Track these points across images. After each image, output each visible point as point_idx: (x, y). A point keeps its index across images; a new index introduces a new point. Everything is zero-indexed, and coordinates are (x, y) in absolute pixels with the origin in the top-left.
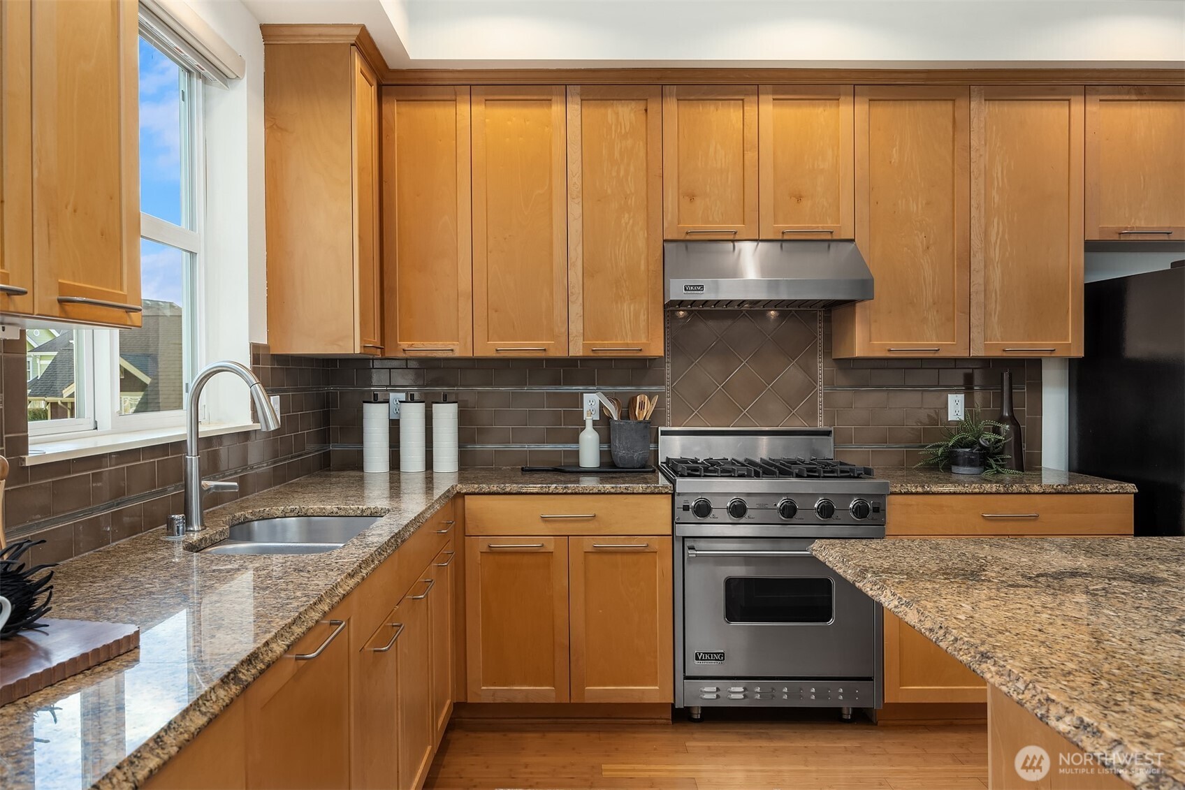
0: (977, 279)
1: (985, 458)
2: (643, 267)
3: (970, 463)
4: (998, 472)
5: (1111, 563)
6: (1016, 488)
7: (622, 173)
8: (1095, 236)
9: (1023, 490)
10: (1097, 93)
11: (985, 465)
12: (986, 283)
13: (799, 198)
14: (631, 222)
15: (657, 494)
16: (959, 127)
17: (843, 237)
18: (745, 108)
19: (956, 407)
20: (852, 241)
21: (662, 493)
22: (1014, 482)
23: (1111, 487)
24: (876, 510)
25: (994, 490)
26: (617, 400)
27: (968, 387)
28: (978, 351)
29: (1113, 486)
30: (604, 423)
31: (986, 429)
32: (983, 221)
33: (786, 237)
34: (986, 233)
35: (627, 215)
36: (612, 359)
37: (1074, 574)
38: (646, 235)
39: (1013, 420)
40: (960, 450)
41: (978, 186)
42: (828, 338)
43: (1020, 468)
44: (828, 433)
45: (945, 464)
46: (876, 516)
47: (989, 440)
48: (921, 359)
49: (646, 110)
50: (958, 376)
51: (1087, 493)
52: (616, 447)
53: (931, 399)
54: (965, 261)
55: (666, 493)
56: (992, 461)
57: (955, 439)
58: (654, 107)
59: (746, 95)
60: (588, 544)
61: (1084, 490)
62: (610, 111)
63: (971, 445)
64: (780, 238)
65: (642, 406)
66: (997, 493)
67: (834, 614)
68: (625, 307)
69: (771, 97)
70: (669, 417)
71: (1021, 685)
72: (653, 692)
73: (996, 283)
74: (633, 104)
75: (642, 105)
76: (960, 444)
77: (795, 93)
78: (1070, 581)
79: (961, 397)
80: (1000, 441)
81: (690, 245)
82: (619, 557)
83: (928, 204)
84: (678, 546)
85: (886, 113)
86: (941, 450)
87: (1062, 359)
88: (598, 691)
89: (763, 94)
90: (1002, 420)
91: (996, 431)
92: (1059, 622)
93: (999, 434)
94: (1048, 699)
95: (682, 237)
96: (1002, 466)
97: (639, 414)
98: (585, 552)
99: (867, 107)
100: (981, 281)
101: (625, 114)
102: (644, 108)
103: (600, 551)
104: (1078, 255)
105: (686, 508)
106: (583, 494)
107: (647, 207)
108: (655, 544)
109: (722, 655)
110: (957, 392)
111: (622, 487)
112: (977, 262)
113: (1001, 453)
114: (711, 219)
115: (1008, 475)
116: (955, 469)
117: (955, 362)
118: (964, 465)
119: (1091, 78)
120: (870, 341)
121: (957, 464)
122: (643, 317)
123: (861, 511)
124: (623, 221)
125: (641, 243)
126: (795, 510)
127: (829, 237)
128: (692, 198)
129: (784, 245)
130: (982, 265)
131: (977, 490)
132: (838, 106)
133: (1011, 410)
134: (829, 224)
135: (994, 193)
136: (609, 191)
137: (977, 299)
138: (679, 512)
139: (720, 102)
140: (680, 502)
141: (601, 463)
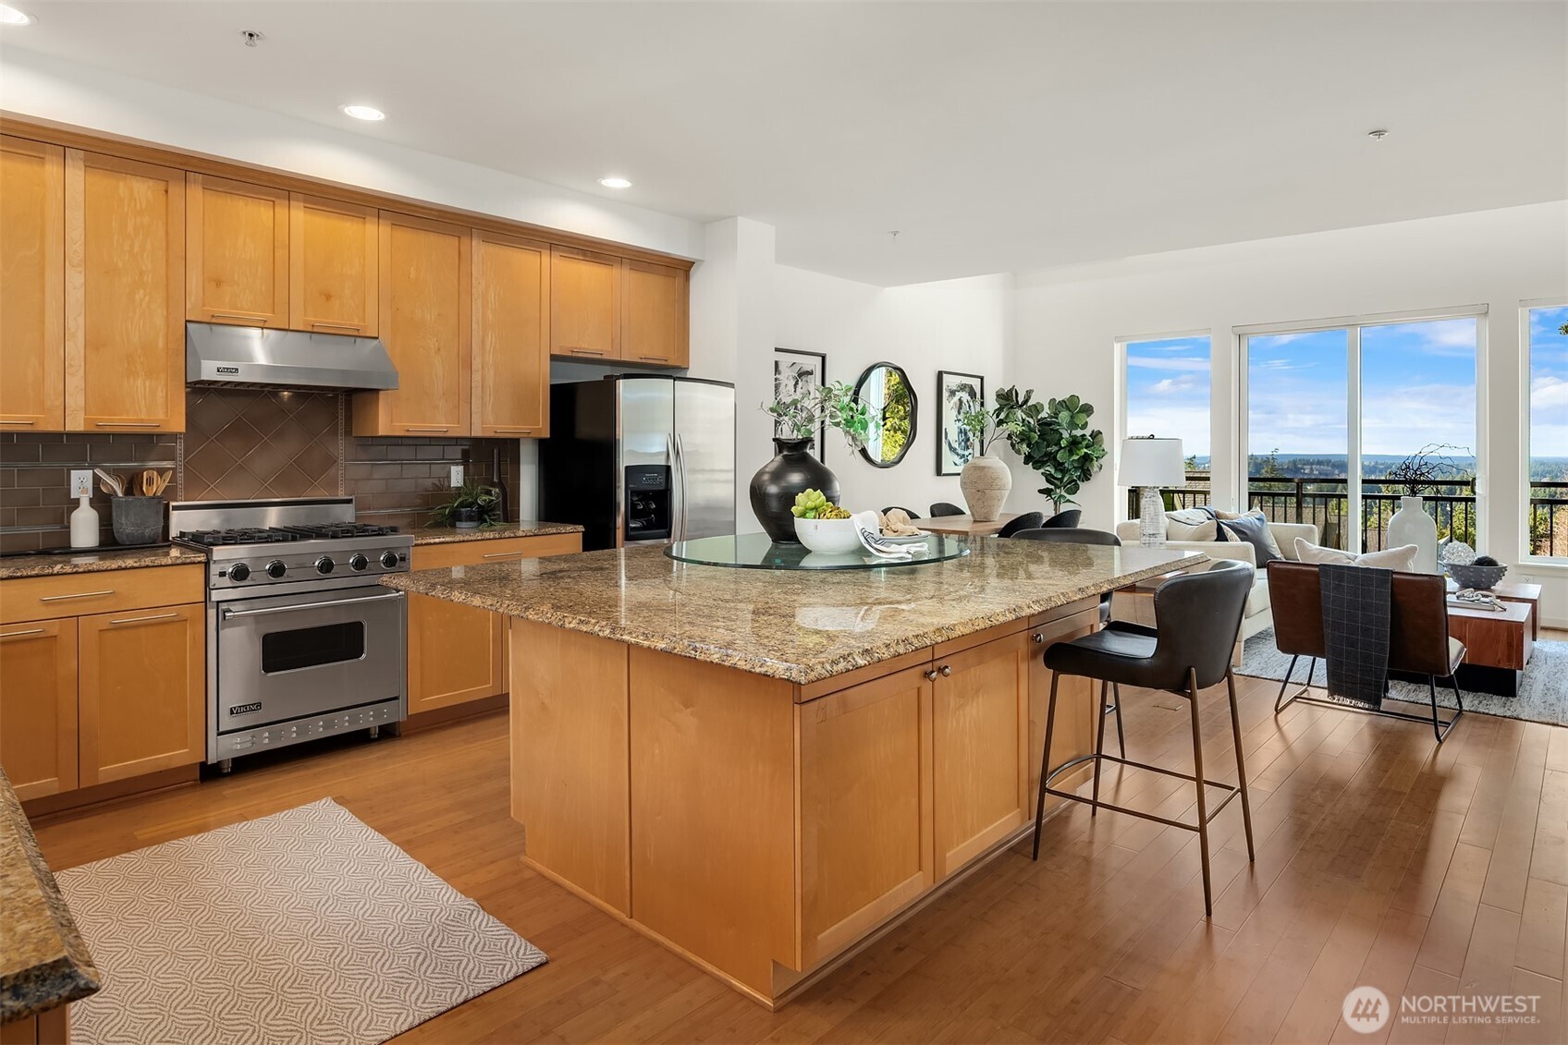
0: (477, 377)
1: (482, 516)
2: (161, 344)
3: (470, 519)
4: (491, 525)
5: (579, 565)
6: (507, 534)
7: (136, 249)
8: (556, 352)
9: (512, 535)
10: (558, 250)
11: (482, 521)
12: (483, 380)
13: (328, 297)
14: (147, 298)
15: (189, 564)
16: (462, 259)
17: (368, 335)
18: (276, 210)
19: (457, 476)
20: (377, 338)
21: (194, 563)
22: (505, 530)
23: (568, 528)
24: (403, 559)
25: (492, 537)
26: (120, 477)
27: (465, 460)
28: (477, 433)
29: (569, 528)
30: (102, 501)
31: (482, 493)
32: (481, 333)
33: (315, 330)
34: (483, 342)
35: (142, 292)
36: (109, 435)
37: (560, 571)
38: (165, 313)
39: (501, 485)
40: (463, 510)
41: (477, 305)
42: (349, 419)
43: (506, 520)
44: (349, 501)
45: (449, 521)
46: (402, 564)
47: (485, 500)
48: (430, 438)
49: (166, 192)
50: (456, 452)
51: (554, 534)
52: (122, 524)
53: (437, 470)
54: (466, 362)
55: (199, 562)
56: (486, 517)
57: (459, 500)
58: (176, 190)
59: (276, 197)
60: (104, 622)
61: (551, 532)
62: (121, 185)
63: (470, 505)
64: (310, 329)
65: (150, 482)
66: (495, 539)
67: (365, 650)
68: (139, 382)
69: (302, 204)
70: (181, 493)
71: (549, 615)
72: (181, 755)
73: (490, 381)
74: (151, 183)
75: (162, 186)
76: (462, 505)
77: (323, 205)
78: (560, 574)
79: (461, 468)
80: (493, 500)
81: (214, 327)
82: (142, 630)
83: (439, 315)
84: (212, 613)
85: (406, 237)
86: (447, 511)
87: (535, 439)
88: (111, 771)
89: (293, 200)
90: (493, 485)
91: (488, 493)
92: (560, 590)
93: (491, 495)
94: (564, 617)
95: (207, 319)
96: (494, 520)
97: (147, 489)
98: (101, 631)
99: (390, 228)
100: (480, 379)
101: (141, 190)
102: (164, 189)
103: (119, 628)
104: (546, 364)
105: (222, 574)
106: (98, 571)
107: (167, 286)
108: (186, 612)
109: (259, 705)
110: (457, 464)
111: (147, 561)
112: (477, 363)
113: (492, 510)
114: (239, 306)
115: (499, 526)
116: (458, 524)
117: (456, 440)
118: (466, 521)
119: (554, 239)
120: (392, 422)
121: (461, 521)
122: (160, 394)
123: (391, 561)
124: (137, 296)
125: (159, 321)
126: (332, 565)
127: (356, 333)
128: (219, 283)
129: (314, 336)
130: (480, 366)
131: (480, 538)
132: (365, 223)
133: (500, 478)
134: (356, 322)
135: (489, 312)
136: (120, 265)
137: (477, 392)
138: (215, 580)
139: (250, 199)
140: (215, 569)
141: (100, 542)
